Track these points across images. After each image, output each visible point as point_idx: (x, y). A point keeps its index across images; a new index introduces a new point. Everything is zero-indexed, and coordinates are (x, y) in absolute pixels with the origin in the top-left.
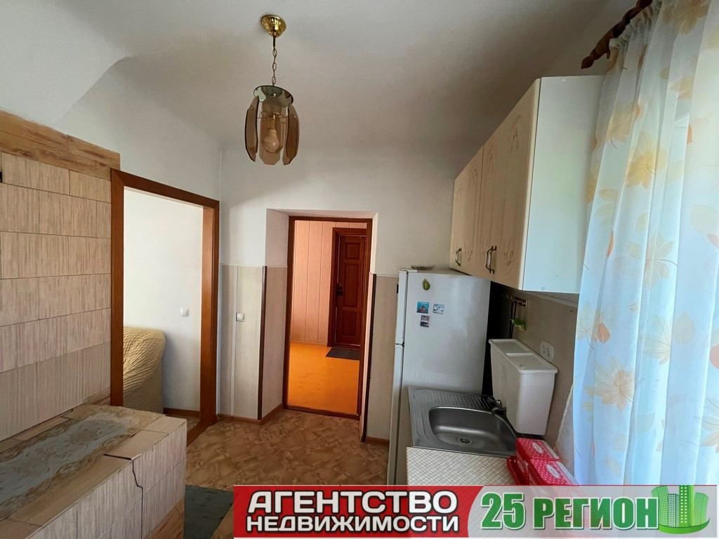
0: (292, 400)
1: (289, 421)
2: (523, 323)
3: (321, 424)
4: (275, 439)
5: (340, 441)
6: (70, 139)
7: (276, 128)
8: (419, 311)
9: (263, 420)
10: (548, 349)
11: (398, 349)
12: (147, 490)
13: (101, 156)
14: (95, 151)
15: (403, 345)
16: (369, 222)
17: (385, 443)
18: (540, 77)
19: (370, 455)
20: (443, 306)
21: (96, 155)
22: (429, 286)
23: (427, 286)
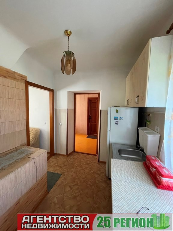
0: (76, 150)
1: (76, 156)
2: (150, 122)
3: (85, 157)
4: (72, 160)
5: (91, 162)
6: (15, 72)
7: (70, 63)
8: (115, 119)
9: (68, 155)
10: (157, 129)
11: (108, 132)
12: (38, 168)
13: (23, 77)
14: (21, 76)
15: (110, 130)
16: (99, 94)
17: (105, 163)
18: (151, 38)
19: (101, 166)
20: (122, 118)
21: (21, 77)
22: (118, 111)
23: (117, 111)
